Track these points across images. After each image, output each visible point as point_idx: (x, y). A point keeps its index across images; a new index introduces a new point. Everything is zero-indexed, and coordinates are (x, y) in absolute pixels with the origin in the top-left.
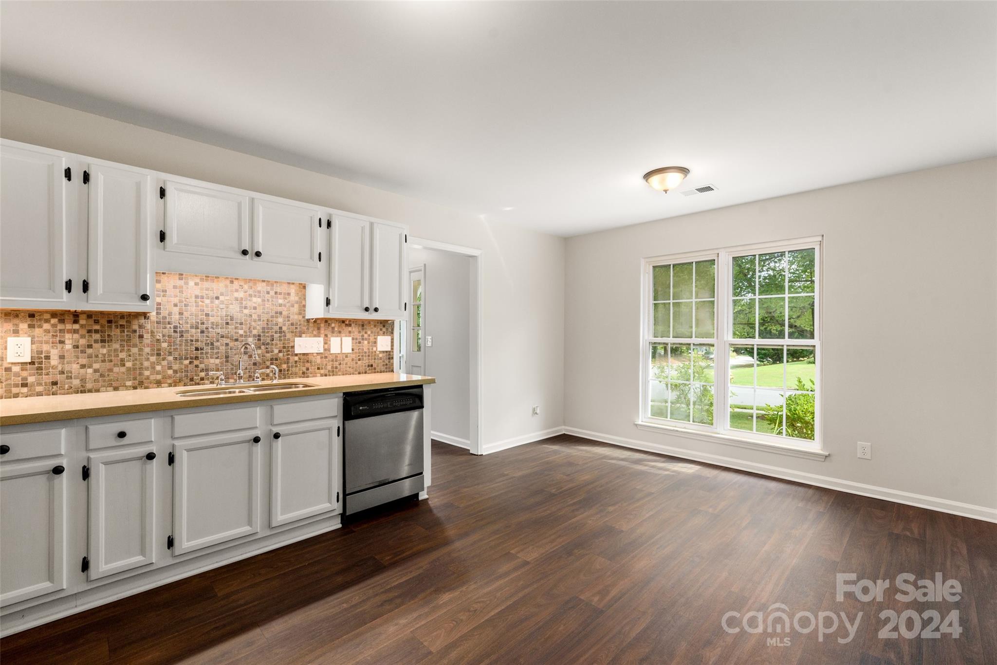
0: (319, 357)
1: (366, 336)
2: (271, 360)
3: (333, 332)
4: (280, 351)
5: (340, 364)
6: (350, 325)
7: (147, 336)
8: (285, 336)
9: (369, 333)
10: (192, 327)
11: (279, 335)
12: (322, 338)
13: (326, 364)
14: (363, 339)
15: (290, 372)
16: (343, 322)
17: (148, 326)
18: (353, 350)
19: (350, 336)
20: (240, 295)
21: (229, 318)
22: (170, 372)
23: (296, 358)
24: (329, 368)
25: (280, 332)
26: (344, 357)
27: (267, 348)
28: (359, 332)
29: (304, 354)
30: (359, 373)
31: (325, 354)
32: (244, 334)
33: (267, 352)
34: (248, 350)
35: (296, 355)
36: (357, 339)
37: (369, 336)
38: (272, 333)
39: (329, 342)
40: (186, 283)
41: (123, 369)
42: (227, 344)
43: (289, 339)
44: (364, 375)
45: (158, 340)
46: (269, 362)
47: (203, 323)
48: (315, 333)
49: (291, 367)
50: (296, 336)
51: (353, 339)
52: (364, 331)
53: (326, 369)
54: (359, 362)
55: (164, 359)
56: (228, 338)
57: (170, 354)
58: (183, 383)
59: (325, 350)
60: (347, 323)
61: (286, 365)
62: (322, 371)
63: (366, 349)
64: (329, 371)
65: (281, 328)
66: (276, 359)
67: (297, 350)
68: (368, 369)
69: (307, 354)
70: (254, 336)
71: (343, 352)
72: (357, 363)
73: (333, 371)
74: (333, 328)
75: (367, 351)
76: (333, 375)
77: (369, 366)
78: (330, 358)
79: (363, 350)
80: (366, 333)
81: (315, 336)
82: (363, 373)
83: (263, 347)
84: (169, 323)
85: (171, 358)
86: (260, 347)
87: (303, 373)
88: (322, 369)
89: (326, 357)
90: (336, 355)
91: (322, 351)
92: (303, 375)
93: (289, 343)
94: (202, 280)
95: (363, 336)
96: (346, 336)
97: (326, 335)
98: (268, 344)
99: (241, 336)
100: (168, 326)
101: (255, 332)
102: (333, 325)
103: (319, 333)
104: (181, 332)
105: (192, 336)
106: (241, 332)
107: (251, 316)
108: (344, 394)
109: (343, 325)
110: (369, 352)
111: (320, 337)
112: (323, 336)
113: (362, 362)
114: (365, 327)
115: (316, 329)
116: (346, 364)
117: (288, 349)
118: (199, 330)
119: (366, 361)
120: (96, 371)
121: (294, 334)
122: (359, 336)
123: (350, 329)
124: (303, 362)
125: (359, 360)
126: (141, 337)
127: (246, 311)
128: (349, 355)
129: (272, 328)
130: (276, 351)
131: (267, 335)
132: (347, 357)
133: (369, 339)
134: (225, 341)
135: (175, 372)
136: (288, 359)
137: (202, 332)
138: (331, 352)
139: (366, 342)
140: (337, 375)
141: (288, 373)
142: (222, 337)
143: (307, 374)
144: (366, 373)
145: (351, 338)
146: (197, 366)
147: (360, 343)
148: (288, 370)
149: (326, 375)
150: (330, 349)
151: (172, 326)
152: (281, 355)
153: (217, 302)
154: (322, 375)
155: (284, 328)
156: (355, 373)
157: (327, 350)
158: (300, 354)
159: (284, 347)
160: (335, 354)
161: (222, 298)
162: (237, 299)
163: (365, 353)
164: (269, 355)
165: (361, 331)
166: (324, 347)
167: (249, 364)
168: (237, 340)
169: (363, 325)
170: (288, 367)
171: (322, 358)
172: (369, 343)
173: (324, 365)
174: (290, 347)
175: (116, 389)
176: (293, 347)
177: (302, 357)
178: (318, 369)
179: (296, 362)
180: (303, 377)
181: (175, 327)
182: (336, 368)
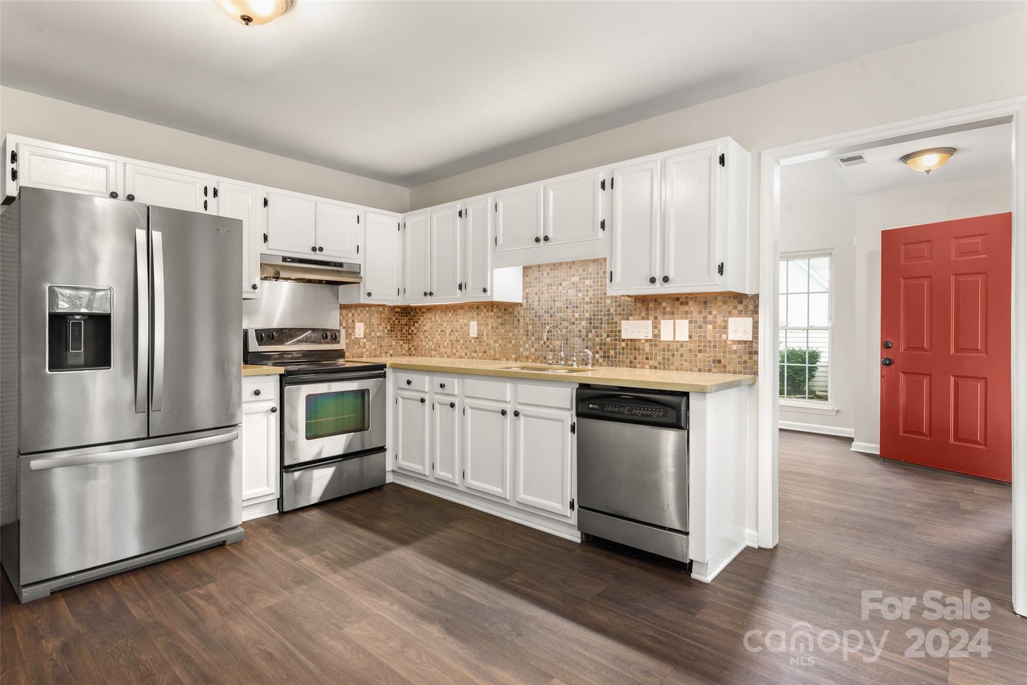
0: (647, 344)
1: (710, 317)
2: (600, 345)
3: (664, 313)
4: (608, 336)
5: (673, 355)
6: (687, 303)
7: (521, 320)
8: (613, 319)
9: (714, 313)
10: (545, 312)
11: (607, 317)
12: (651, 321)
13: (656, 354)
14: (705, 322)
15: (617, 360)
16: (678, 299)
17: (522, 312)
18: (690, 337)
19: (686, 318)
20: (576, 279)
21: (568, 302)
22: (533, 350)
23: (623, 344)
24: (660, 358)
25: (608, 315)
26: (678, 346)
27: (597, 332)
28: (700, 312)
29: (631, 340)
30: (700, 370)
31: (655, 341)
32: (579, 317)
33: (597, 336)
34: (582, 333)
35: (623, 340)
36: (696, 322)
37: (715, 317)
38: (601, 315)
39: (659, 326)
40: (542, 274)
41: (511, 345)
42: (567, 327)
43: (616, 323)
44: (707, 373)
45: (527, 323)
46: (599, 347)
47: (551, 308)
48: (643, 315)
49: (619, 354)
50: (623, 319)
51: (691, 322)
52: (708, 310)
53: (657, 360)
54: (700, 355)
55: (530, 339)
56: (567, 321)
57: (533, 336)
58: (539, 361)
59: (655, 336)
60: (683, 300)
61: (614, 351)
62: (651, 363)
63: (710, 337)
64: (660, 363)
65: (609, 310)
66: (605, 344)
67: (624, 336)
68: (713, 365)
69: (635, 340)
70: (587, 319)
71: (676, 339)
72: (696, 356)
73: (664, 364)
74: (664, 308)
75: (712, 339)
76: (664, 369)
77: (714, 361)
78: (661, 346)
79: (705, 337)
80: (710, 313)
81: (643, 319)
82: (705, 371)
83: (593, 330)
84: (533, 310)
85: (533, 338)
86: (591, 331)
87: (631, 362)
88: (651, 359)
89: (656, 345)
90: (668, 344)
91: (650, 337)
92: (630, 365)
93: (616, 326)
94: (551, 269)
95: (705, 317)
96: (682, 318)
97: (656, 318)
98: (597, 327)
99: (577, 319)
100: (532, 311)
101: (587, 315)
102: (664, 304)
103: (647, 314)
104: (539, 316)
105: (545, 320)
106: (577, 315)
107: (584, 299)
108: (580, 384)
109: (677, 303)
110: (715, 342)
111: (648, 319)
112: (652, 318)
113: (704, 356)
114: (708, 305)
115: (644, 310)
116: (682, 355)
117: (615, 333)
118: (549, 314)
119: (710, 355)
120: (500, 345)
121: (621, 317)
122: (699, 318)
123: (686, 308)
124: (631, 350)
125: (700, 351)
126: (519, 320)
127: (580, 295)
128: (684, 344)
129: (601, 311)
130: (605, 335)
131: (596, 317)
132: (682, 346)
133: (716, 322)
134: (565, 324)
135: (536, 350)
136: (616, 344)
137: (551, 316)
138: (662, 339)
139: (710, 327)
140: (668, 369)
141: (615, 361)
142: (564, 320)
143: (634, 363)
144: (710, 371)
145: (687, 321)
146: (548, 346)
147: (700, 327)
148: (615, 357)
149: (656, 368)
150: (660, 335)
151: (534, 311)
152: (609, 339)
153: (560, 288)
154: (651, 367)
155: (612, 310)
156: (694, 369)
157: (657, 336)
158: (628, 340)
159: (612, 331)
160: (667, 341)
161: (564, 284)
162: (573, 283)
163: (709, 342)
164: (598, 339)
165: (703, 311)
166: (653, 333)
167: (583, 347)
168: (573, 323)
169: (705, 303)
170: (616, 353)
171: (651, 345)
172: (714, 328)
173: (654, 354)
174: (617, 332)
175: (508, 360)
176: (620, 331)
177: (629, 343)
178: (647, 359)
179: (623, 348)
180: (630, 367)
181: (536, 312)
182: (668, 359)
